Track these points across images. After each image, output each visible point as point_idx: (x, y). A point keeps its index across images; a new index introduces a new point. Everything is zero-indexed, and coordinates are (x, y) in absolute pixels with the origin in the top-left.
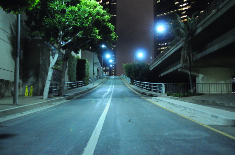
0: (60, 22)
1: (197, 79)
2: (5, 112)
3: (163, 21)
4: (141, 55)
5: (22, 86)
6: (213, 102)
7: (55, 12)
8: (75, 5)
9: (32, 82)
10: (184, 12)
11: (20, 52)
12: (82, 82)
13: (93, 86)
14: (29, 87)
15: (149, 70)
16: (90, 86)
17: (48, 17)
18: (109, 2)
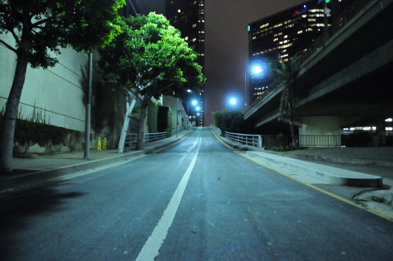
0: (138, 63)
1: (300, 130)
2: (74, 167)
3: (260, 61)
4: (233, 102)
5: (95, 138)
6: (319, 158)
7: (132, 50)
8: (156, 42)
9: (105, 133)
10: (285, 51)
11: (92, 97)
12: (163, 134)
13: (177, 139)
14: (102, 139)
15: (243, 119)
16: (173, 138)
17: (124, 57)
18: (195, 39)
